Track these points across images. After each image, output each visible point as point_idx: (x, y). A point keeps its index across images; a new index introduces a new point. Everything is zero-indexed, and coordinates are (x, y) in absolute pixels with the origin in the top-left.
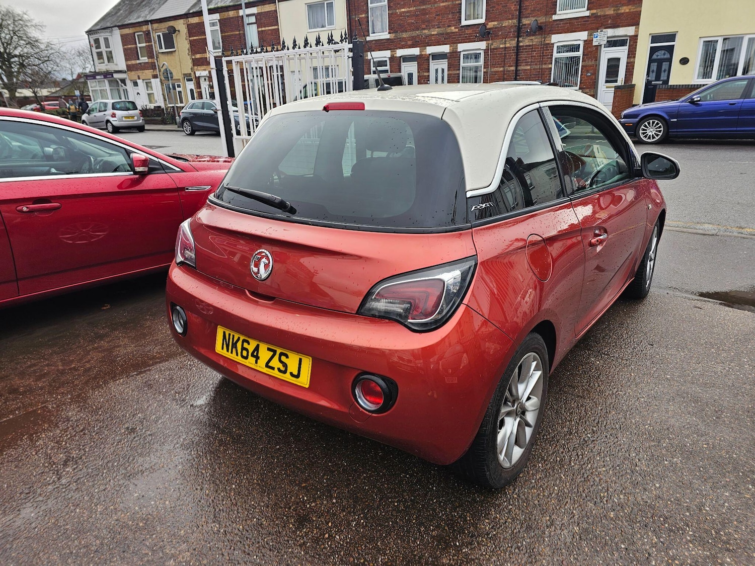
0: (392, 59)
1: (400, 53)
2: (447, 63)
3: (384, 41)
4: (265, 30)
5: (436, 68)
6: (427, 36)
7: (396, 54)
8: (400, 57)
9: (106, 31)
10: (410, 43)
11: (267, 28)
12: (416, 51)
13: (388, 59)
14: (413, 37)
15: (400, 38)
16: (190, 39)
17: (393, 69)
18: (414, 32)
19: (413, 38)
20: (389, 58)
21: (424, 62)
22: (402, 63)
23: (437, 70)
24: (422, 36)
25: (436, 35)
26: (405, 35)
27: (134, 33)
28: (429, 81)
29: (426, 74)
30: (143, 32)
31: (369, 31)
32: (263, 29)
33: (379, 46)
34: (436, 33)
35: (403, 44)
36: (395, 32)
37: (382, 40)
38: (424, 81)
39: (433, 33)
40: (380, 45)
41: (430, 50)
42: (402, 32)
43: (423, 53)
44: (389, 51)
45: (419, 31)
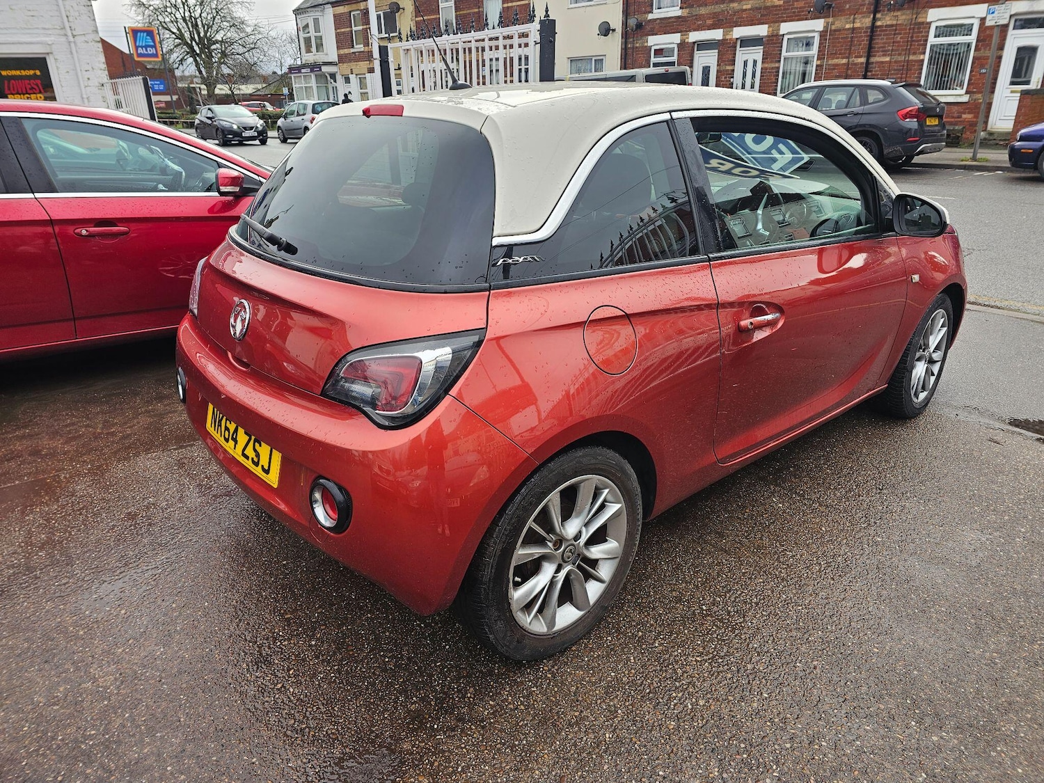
0: (682, 45)
1: (694, 36)
2: (762, 51)
3: (673, 20)
4: (512, 7)
5: (745, 59)
6: (736, 12)
7: (688, 38)
8: (694, 43)
9: (316, 9)
10: (709, 22)
11: (514, 4)
12: (717, 34)
13: (676, 46)
14: (715, 13)
15: (697, 15)
16: (417, 19)
17: (681, 60)
18: (717, 7)
19: (714, 15)
20: (678, 44)
21: (728, 51)
22: (696, 52)
23: (745, 63)
24: (728, 12)
25: (750, 9)
26: (703, 11)
27: (350, 12)
28: (733, 77)
29: (729, 68)
30: (361, 10)
31: (652, 6)
32: (510, 4)
33: (665, 27)
34: (749, 7)
35: (700, 24)
36: (691, 6)
37: (670, 18)
38: (726, 78)
39: (744, 7)
40: (667, 26)
41: (739, 32)
42: (699, 6)
43: (728, 37)
44: (679, 34)
45: (725, 5)
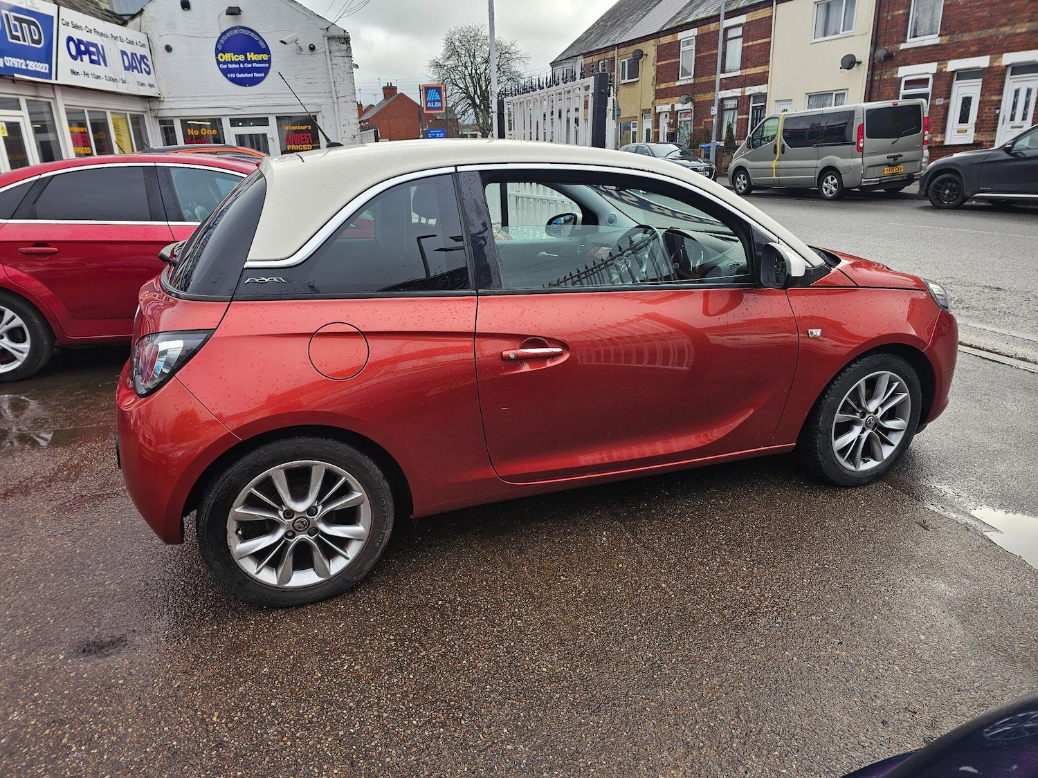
0: (938, 76)
1: (953, 65)
3: (930, 48)
4: (751, 46)
5: (1016, 88)
6: (1007, 37)
7: (946, 67)
8: (953, 72)
9: (570, 60)
10: (974, 49)
11: (755, 42)
12: (983, 62)
13: (930, 77)
14: (982, 38)
15: (958, 42)
16: (658, 64)
17: (937, 91)
18: (983, 32)
19: (974, 42)
20: (934, 74)
21: (994, 79)
22: (955, 82)
23: (1017, 92)
24: (997, 37)
25: (1025, 33)
26: (966, 37)
27: (599, 61)
28: (999, 108)
29: (995, 98)
30: (608, 59)
31: (906, 35)
32: (750, 43)
33: (920, 56)
34: (1024, 30)
35: (962, 52)
36: (952, 33)
37: (926, 46)
38: (990, 109)
39: (1018, 31)
40: (921, 55)
41: (1008, 59)
42: (962, 32)
43: (996, 64)
44: (936, 63)
45: (994, 29)
